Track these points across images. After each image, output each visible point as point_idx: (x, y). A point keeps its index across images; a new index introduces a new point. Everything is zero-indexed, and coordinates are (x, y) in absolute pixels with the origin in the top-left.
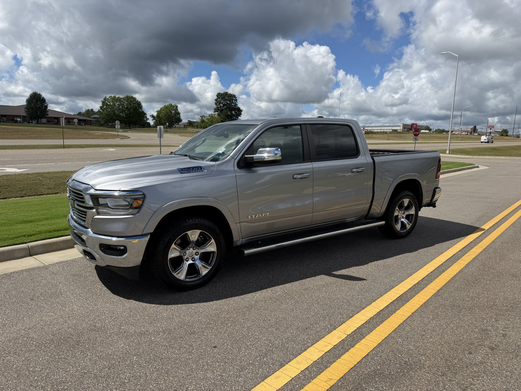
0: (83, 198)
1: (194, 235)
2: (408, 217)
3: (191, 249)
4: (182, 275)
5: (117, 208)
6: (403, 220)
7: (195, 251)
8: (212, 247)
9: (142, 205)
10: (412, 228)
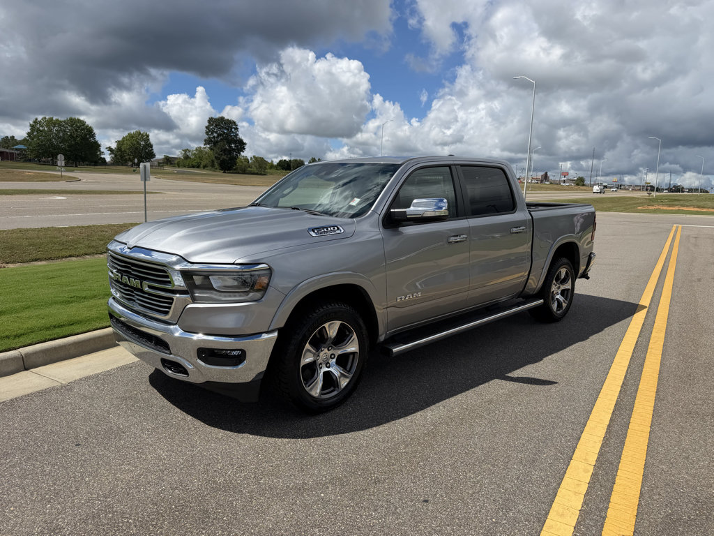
0: (167, 277)
1: (332, 329)
2: (563, 293)
3: (326, 350)
4: (316, 390)
5: (227, 291)
6: (558, 297)
7: (330, 353)
8: (353, 347)
9: (268, 285)
10: (568, 307)
